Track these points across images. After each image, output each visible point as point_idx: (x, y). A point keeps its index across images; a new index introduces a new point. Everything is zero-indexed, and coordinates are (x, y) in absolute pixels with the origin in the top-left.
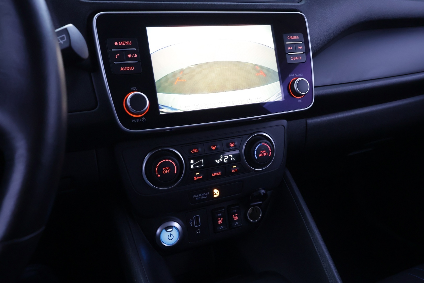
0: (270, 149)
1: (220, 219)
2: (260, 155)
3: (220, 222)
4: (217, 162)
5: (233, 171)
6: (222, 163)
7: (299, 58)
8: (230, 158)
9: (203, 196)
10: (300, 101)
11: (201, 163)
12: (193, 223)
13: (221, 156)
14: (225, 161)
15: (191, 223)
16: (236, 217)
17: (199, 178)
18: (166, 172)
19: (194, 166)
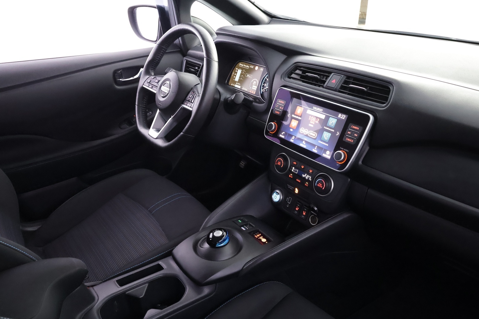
0: (324, 186)
1: (298, 208)
2: (318, 185)
3: (297, 209)
4: (303, 176)
5: (305, 185)
6: (305, 178)
7: (351, 141)
8: (309, 178)
9: (292, 188)
10: (338, 165)
11: (296, 171)
12: (288, 200)
13: (306, 174)
14: (306, 178)
15: (287, 199)
16: (305, 213)
17: (291, 177)
18: (279, 164)
19: (293, 171)
